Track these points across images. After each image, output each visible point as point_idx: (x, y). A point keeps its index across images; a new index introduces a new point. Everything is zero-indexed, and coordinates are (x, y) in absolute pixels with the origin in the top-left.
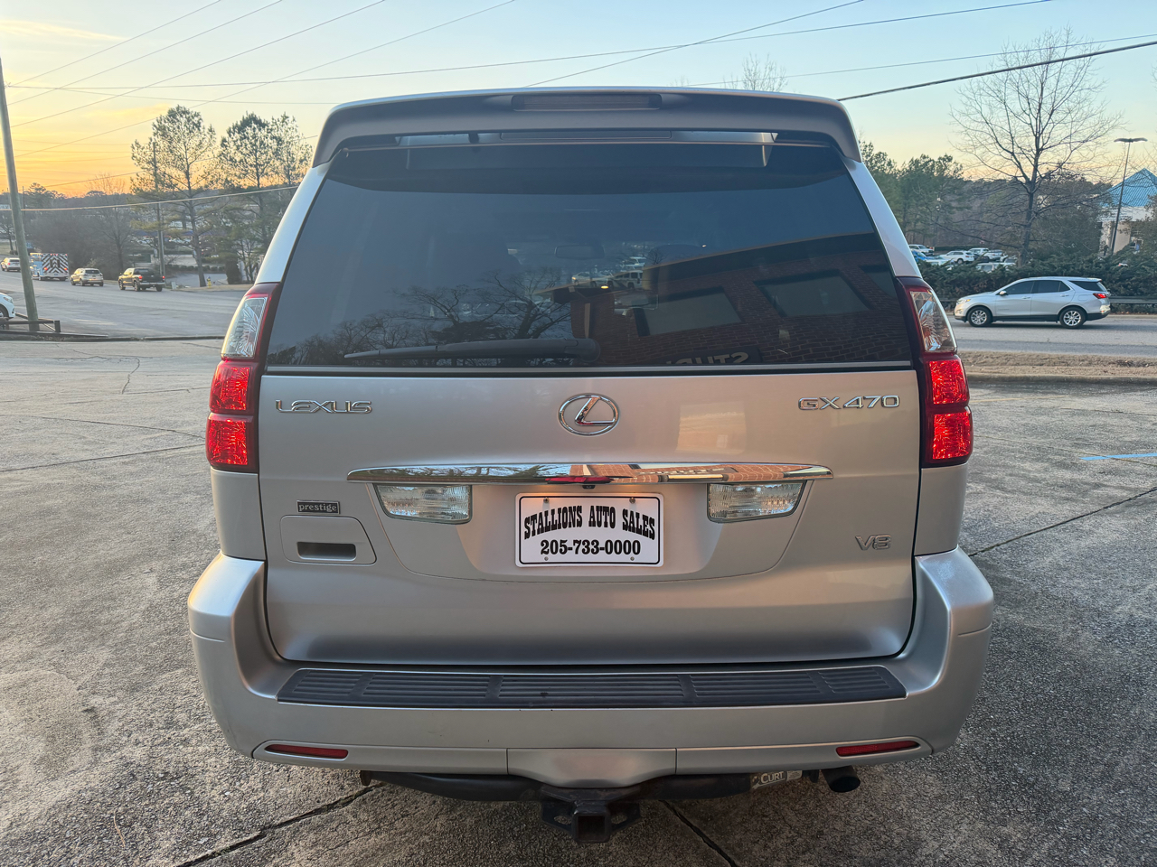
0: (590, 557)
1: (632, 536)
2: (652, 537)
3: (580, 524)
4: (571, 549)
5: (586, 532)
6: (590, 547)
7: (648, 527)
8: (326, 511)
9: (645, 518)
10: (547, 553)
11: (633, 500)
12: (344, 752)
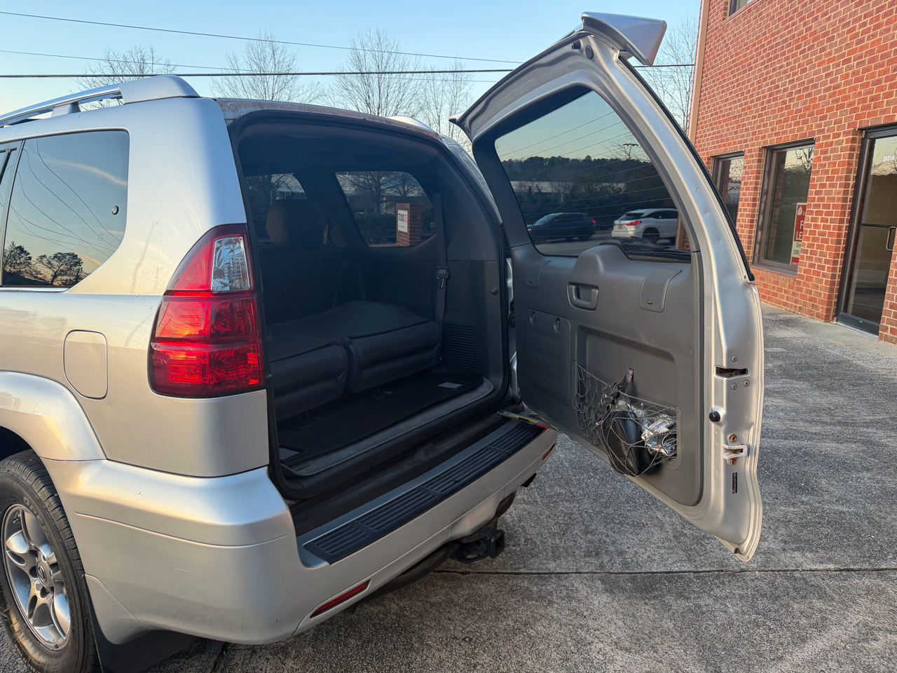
12: (367, 582)
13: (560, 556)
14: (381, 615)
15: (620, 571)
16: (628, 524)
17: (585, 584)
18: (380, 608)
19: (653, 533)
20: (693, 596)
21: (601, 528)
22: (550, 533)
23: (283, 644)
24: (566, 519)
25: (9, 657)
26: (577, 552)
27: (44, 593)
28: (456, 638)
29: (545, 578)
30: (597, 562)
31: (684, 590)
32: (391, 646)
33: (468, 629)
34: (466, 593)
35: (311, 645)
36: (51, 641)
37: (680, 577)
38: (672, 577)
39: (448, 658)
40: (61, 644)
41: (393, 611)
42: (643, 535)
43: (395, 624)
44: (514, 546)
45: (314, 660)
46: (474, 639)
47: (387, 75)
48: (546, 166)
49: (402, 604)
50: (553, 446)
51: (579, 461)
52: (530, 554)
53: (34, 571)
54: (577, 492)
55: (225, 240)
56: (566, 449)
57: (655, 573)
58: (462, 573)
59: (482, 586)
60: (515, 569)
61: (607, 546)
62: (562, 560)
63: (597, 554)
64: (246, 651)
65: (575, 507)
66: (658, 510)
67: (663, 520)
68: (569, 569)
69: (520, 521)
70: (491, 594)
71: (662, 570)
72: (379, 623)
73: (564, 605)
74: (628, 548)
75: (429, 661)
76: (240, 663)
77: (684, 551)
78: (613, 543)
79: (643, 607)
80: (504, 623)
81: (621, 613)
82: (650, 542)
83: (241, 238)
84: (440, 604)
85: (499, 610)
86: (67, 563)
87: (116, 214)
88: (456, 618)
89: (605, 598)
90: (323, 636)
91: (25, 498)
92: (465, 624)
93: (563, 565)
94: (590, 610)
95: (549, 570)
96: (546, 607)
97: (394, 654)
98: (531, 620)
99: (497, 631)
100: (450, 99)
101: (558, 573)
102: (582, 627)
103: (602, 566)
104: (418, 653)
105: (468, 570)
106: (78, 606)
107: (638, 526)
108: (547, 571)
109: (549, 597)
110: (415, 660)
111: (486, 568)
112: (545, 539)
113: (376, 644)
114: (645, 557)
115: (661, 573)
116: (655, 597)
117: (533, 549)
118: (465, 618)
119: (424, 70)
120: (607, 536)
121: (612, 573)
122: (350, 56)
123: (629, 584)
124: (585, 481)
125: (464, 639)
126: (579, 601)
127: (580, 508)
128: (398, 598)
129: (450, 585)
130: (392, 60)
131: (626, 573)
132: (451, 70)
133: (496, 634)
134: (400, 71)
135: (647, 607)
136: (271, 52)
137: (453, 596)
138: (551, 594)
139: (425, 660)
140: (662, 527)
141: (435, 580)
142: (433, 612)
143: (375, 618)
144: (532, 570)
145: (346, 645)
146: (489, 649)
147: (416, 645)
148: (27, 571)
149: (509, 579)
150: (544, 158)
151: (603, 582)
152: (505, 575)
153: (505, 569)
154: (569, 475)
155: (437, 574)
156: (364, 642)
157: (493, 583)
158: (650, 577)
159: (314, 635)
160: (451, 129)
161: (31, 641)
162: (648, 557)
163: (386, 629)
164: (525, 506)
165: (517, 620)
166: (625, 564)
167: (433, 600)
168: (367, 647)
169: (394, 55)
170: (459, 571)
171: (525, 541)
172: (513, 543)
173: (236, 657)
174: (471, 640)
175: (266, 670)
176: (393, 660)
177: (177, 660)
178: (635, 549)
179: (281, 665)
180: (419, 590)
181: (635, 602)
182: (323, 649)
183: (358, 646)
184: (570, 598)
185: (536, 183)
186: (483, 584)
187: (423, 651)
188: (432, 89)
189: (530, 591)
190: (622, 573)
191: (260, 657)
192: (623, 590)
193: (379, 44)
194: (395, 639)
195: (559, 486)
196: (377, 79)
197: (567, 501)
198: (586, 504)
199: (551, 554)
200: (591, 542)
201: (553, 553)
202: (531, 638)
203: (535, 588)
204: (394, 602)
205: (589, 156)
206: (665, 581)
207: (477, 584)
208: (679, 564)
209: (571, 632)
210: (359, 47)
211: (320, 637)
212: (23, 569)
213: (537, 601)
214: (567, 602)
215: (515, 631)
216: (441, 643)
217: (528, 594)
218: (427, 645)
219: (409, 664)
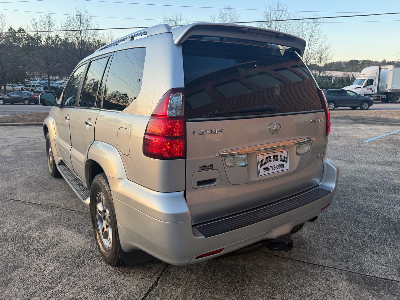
0: (274, 171)
1: (282, 163)
2: (286, 162)
3: (271, 161)
4: (270, 169)
5: (273, 164)
6: (273, 168)
7: (285, 159)
8: (209, 169)
9: (285, 157)
10: (265, 171)
11: (282, 152)
12: (222, 250)
13: (326, 258)
14: (234, 265)
15: (357, 272)
16: (367, 250)
17: (337, 274)
18: (235, 262)
19: (381, 257)
20: (397, 294)
21: (352, 249)
22: (323, 246)
23: (191, 268)
24: (334, 241)
25: (95, 248)
26: (336, 258)
27: (107, 227)
28: (266, 284)
29: (316, 267)
30: (345, 265)
31: (393, 290)
32: (236, 280)
33: (273, 281)
34: (275, 265)
35: (202, 271)
36: (107, 245)
37: (392, 283)
38: (387, 282)
39: (261, 292)
40: (110, 247)
41: (240, 265)
42: (375, 257)
43: (240, 271)
44: (303, 249)
45: (202, 277)
46: (275, 286)
47: (280, 22)
48: (360, 64)
49: (244, 263)
50: (329, 204)
51: (347, 215)
52: (311, 254)
53: (104, 218)
54: (342, 230)
55: (175, 94)
56: (341, 208)
57: (377, 277)
58: (275, 256)
59: (284, 264)
60: (302, 259)
61: (353, 259)
62: (327, 260)
63: (347, 261)
64: (176, 267)
65: (340, 236)
66: (386, 246)
67: (389, 252)
68: (330, 265)
69: (309, 238)
70: (287, 268)
71: (382, 277)
72: (233, 269)
73: (323, 282)
74: (365, 262)
75: (252, 291)
76: (173, 271)
77: (397, 270)
78: (357, 258)
79: (366, 293)
80: (291, 283)
81: (354, 293)
82: (378, 261)
83: (181, 94)
84: (262, 267)
85: (290, 276)
86: (112, 217)
87: (139, 82)
88: (268, 275)
89: (346, 283)
90: (208, 268)
91: (102, 190)
92: (272, 279)
93: (327, 263)
94: (337, 288)
95: (319, 263)
96: (314, 280)
97: (237, 284)
98: (305, 285)
99: (287, 286)
100: (310, 32)
101: (323, 266)
102: (330, 294)
103: (348, 268)
104: (247, 286)
105: (278, 255)
106: (115, 234)
107: (374, 252)
108: (318, 264)
109: (316, 276)
110: (246, 289)
111: (287, 256)
112: (320, 248)
113: (230, 277)
114: (374, 268)
115: (381, 278)
116: (374, 290)
117: (313, 252)
118: (272, 276)
119: (298, 19)
120: (354, 254)
121: (353, 272)
122: (264, 14)
123: (361, 280)
124: (348, 225)
125: (270, 286)
126: (332, 282)
127: (343, 238)
128: (243, 260)
129: (268, 260)
130: (283, 15)
131: (361, 274)
132: (313, 18)
133: (286, 287)
134: (287, 19)
135: (369, 294)
136: (229, 13)
137: (269, 265)
138: (317, 275)
139: (250, 290)
140: (387, 255)
141: (262, 256)
142: (258, 270)
143: (231, 266)
144: (310, 261)
145: (217, 275)
146: (281, 293)
147: (248, 282)
148: (102, 217)
149: (297, 263)
150: (359, 60)
151: (347, 275)
152: (296, 261)
153: (297, 258)
154: (340, 221)
155: (263, 253)
156: (225, 275)
157: (289, 263)
158: (374, 279)
159: (204, 267)
160: (309, 47)
161: (102, 244)
162: (376, 269)
163: (235, 272)
164: (313, 231)
165: (298, 283)
166: (361, 269)
167: (259, 265)
168: (225, 278)
169: (284, 12)
170: (274, 254)
171: (310, 248)
172: (303, 247)
173: (172, 268)
174: (273, 286)
175: (183, 277)
176: (236, 286)
177: (150, 264)
178: (369, 263)
179: (189, 276)
180: (254, 258)
181: (363, 289)
182: (207, 274)
183: (222, 276)
184: (327, 279)
185: (353, 73)
186: (284, 263)
187: (250, 285)
188: (302, 28)
189: (307, 271)
190: (359, 274)
191: (181, 271)
192: (357, 282)
193: (278, 7)
194: (239, 277)
195: (334, 225)
196: (275, 24)
197: (336, 233)
198: (346, 236)
199: (322, 256)
200: (345, 255)
201: (323, 256)
202: (303, 293)
203: (310, 270)
204: (241, 261)
205: (385, 60)
206: (383, 283)
207: (281, 262)
208: (393, 276)
209: (324, 295)
210: (268, 9)
211: (207, 268)
212: (101, 216)
213: (309, 277)
214: (325, 281)
215: (296, 288)
216: (259, 284)
217: (306, 272)
218: (252, 283)
219: (242, 290)
